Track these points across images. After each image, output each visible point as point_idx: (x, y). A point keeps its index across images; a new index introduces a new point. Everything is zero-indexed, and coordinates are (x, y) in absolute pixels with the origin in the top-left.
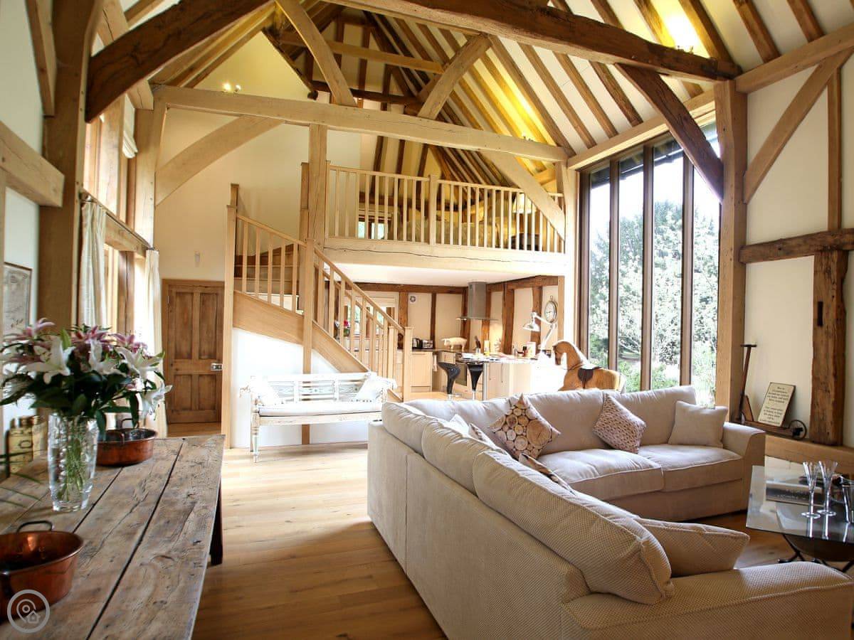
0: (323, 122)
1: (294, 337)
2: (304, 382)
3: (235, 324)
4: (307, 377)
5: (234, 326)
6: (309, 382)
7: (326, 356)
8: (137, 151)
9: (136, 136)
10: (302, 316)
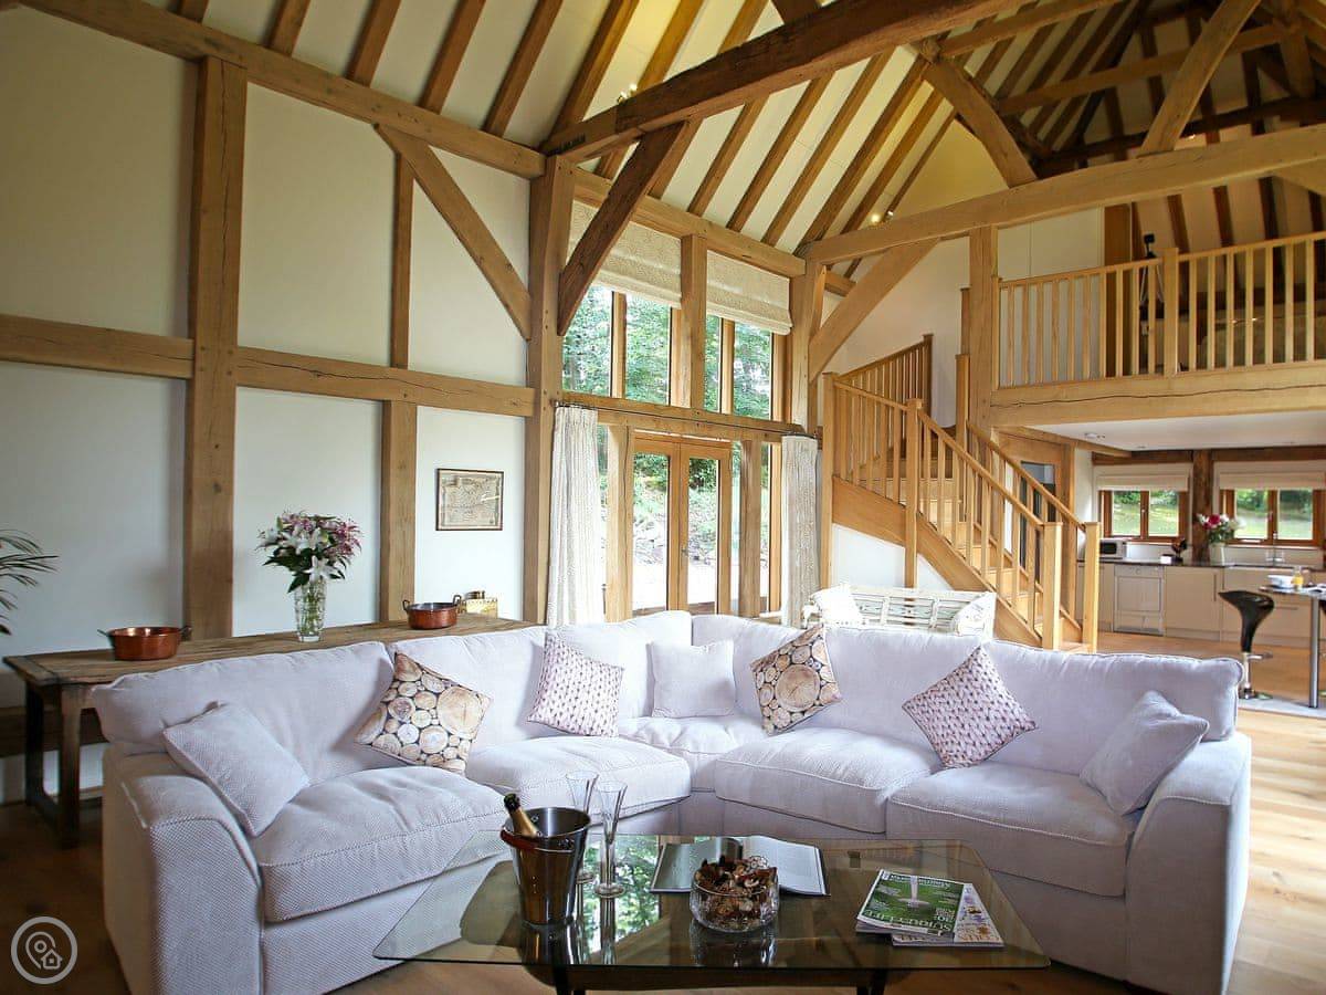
0: (985, 222)
1: (894, 535)
2: (906, 599)
3: (834, 519)
5: (833, 522)
8: (791, 325)
9: (790, 310)
10: (904, 506)
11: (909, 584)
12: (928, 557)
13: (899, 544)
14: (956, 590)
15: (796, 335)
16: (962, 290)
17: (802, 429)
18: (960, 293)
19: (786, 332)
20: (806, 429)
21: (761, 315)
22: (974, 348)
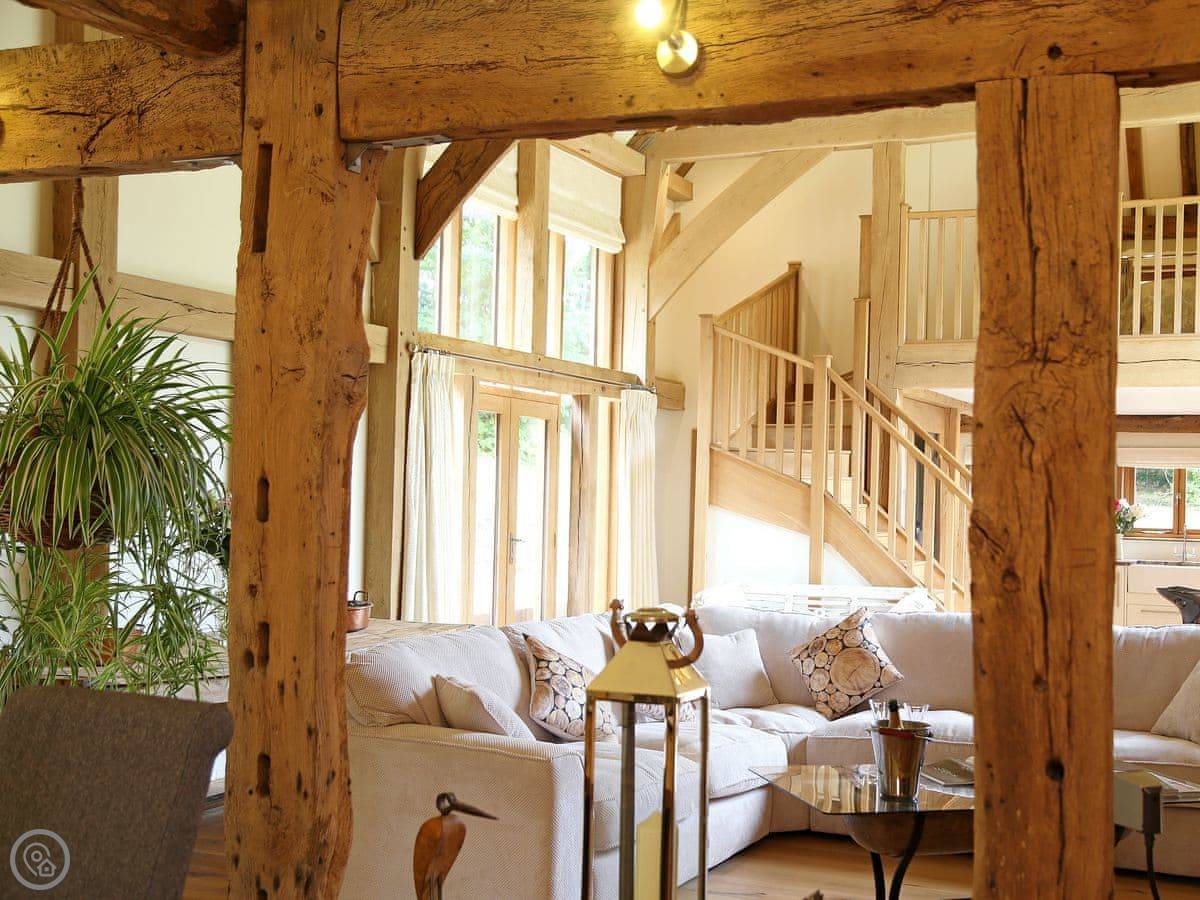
0: (894, 136)
1: (797, 522)
2: (810, 599)
3: (712, 501)
4: (815, 591)
5: (710, 503)
6: (818, 599)
7: (849, 557)
8: (624, 241)
9: (623, 220)
10: (809, 486)
11: (815, 579)
12: (838, 547)
13: (802, 531)
14: (874, 586)
15: (629, 255)
16: (861, 217)
17: (638, 382)
18: (859, 221)
19: (618, 250)
20: (644, 382)
21: (595, 228)
22: (876, 290)
